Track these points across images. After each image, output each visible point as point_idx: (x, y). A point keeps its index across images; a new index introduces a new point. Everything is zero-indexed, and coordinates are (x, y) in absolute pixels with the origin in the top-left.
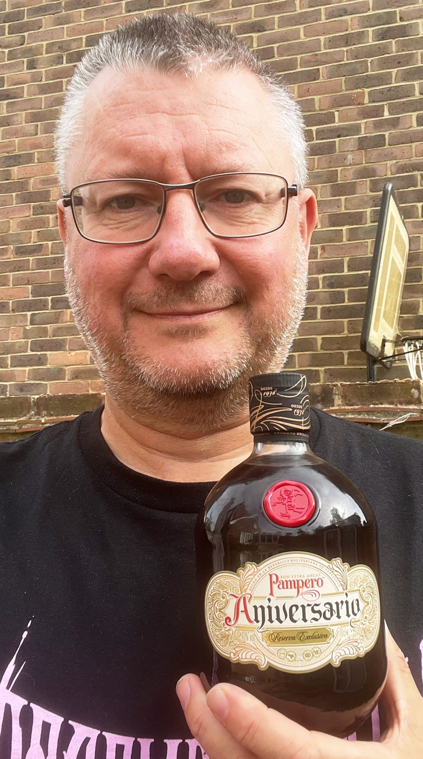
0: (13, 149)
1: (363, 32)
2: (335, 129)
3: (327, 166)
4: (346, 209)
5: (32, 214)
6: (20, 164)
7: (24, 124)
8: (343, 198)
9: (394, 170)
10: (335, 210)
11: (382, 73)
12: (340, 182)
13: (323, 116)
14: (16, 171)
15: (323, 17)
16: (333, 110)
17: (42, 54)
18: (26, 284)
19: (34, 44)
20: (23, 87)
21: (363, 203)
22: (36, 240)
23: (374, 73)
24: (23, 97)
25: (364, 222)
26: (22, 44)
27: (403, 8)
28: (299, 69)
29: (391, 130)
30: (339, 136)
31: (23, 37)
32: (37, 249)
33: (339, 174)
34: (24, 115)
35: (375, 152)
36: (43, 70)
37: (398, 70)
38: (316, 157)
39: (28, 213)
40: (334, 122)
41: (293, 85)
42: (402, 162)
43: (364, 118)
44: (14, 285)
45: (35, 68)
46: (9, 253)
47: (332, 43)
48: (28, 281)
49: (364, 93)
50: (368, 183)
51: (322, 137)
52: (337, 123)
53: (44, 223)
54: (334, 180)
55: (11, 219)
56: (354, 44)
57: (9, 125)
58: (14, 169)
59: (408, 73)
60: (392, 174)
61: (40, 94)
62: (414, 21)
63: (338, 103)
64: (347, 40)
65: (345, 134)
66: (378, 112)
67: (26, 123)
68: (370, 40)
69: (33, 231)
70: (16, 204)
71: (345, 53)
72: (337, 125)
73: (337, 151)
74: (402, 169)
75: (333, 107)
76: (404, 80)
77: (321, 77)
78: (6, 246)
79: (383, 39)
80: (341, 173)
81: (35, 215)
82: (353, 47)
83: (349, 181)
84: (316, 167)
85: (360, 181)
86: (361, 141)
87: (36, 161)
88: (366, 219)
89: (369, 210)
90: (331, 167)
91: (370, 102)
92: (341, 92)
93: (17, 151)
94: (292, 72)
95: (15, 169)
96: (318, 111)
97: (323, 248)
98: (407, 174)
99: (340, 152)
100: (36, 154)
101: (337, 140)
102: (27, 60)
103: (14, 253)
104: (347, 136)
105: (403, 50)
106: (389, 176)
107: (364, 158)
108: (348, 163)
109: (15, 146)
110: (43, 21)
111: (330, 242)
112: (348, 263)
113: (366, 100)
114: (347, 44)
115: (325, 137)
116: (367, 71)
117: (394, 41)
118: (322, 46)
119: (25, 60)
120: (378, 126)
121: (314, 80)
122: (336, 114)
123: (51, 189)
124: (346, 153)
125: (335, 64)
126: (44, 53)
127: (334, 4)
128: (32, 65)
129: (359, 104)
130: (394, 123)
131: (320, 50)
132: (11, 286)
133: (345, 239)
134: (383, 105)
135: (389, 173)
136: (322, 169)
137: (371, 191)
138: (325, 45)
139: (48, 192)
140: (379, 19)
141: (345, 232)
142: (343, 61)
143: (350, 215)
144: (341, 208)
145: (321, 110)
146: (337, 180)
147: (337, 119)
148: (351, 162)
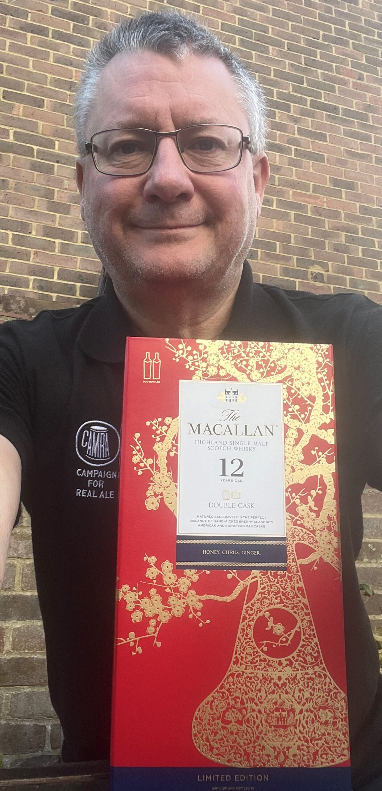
2: (54, 155)
3: (45, 184)
4: (60, 225)
8: (58, 215)
10: (49, 224)
13: (45, 140)
15: (51, 59)
16: (54, 139)
21: (75, 224)
25: (75, 240)
28: (25, 93)
30: (58, 162)
33: (56, 194)
38: (36, 173)
40: (54, 148)
41: (19, 104)
47: (57, 83)
51: (42, 157)
52: (56, 150)
54: (51, 197)
63: (59, 134)
65: (63, 161)
71: (69, 96)
72: (56, 152)
73: (56, 174)
75: (54, 136)
77: (45, 108)
80: (57, 193)
83: (63, 202)
84: (35, 181)
85: (73, 205)
88: (77, 239)
89: (80, 232)
90: (48, 186)
92: (62, 126)
94: (19, 92)
96: (40, 134)
97: (36, 253)
99: (58, 175)
101: (56, 164)
104: (65, 164)
108: (64, 187)
111: (44, 249)
112: (58, 272)
114: (70, 89)
115: (45, 158)
118: (48, 82)
121: (39, 107)
122: (57, 143)
124: (62, 178)
125: (59, 101)
127: (61, 52)
131: (46, 85)
133: (57, 250)
136: (40, 184)
138: (51, 82)
141: (57, 245)
142: (66, 101)
143: (63, 231)
144: (56, 222)
145: (43, 134)
146: (53, 198)
147: (57, 147)
148: (67, 187)
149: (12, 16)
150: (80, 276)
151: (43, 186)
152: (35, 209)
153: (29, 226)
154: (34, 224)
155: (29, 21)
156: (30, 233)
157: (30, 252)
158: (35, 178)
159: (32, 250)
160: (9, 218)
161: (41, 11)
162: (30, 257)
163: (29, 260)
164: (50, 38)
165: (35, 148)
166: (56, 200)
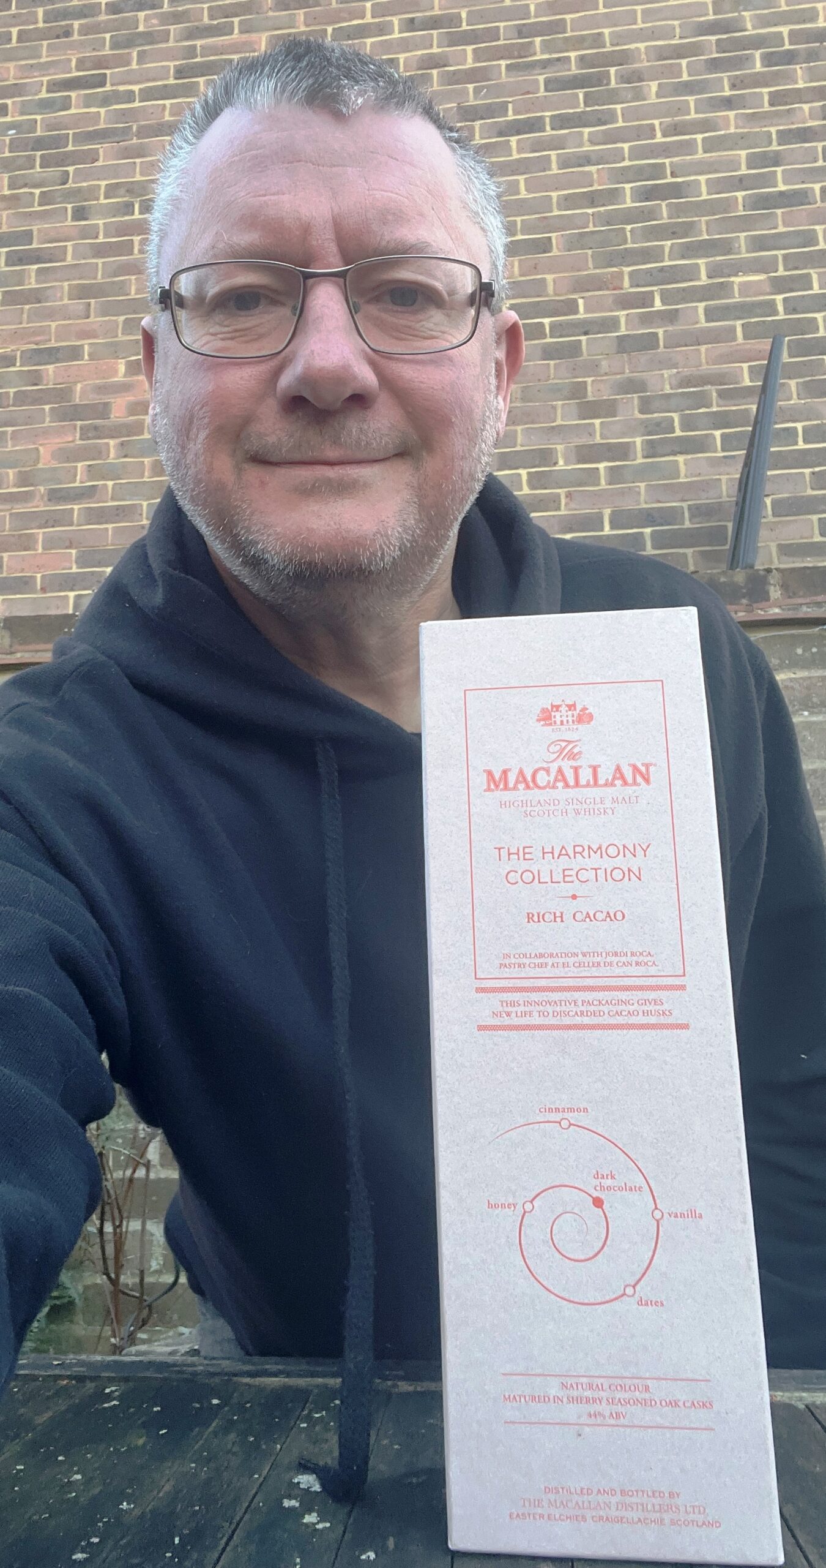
0: (47, 337)
1: (616, 189)
2: (578, 323)
3: (570, 376)
4: (602, 438)
5: (78, 438)
6: (58, 361)
7: (66, 301)
8: (597, 422)
9: (674, 382)
10: (584, 440)
11: (647, 247)
12: (590, 399)
13: (559, 304)
14: (51, 372)
15: (554, 165)
16: (576, 296)
17: (98, 199)
18: (67, 548)
19: (85, 184)
20: (66, 246)
21: (631, 429)
22: (85, 478)
23: (635, 245)
24: (64, 260)
25: (631, 457)
26: (64, 184)
27: (675, 159)
29: (665, 326)
30: (586, 333)
31: (67, 173)
32: (88, 493)
33: (589, 388)
34: (66, 288)
35: (644, 358)
36: (101, 222)
37: (672, 244)
38: (552, 363)
39: (73, 438)
40: (576, 312)
42: (686, 371)
43: (624, 309)
44: (44, 548)
45: (86, 219)
46: (38, 497)
47: (568, 202)
48: (71, 543)
49: (621, 273)
50: (636, 402)
51: (558, 334)
52: (582, 315)
53: (99, 453)
54: (582, 395)
55: (41, 445)
56: (603, 205)
57: (39, 302)
58: (47, 370)
59: (688, 248)
60: (671, 388)
61: (93, 257)
62: (692, 178)
63: (582, 285)
64: (592, 199)
65: (596, 330)
66: (646, 300)
67: (69, 299)
68: (628, 200)
69: (80, 465)
70: (50, 422)
71: (591, 217)
73: (585, 353)
74: (687, 382)
75: (575, 291)
76: (683, 257)
77: (555, 250)
78: (32, 488)
79: (647, 199)
80: (592, 386)
81: (84, 440)
82: (602, 209)
83: (604, 398)
84: (552, 376)
85: (623, 399)
86: (621, 339)
87: (86, 357)
88: (635, 453)
89: (638, 440)
90: (575, 377)
91: (631, 286)
92: (586, 270)
93: (53, 342)
95: (51, 368)
96: (552, 296)
97: (569, 495)
98: (695, 389)
99: (589, 355)
100: (86, 347)
101: (583, 338)
102: (73, 207)
103: (46, 499)
104: (597, 334)
105: (679, 217)
106: (668, 390)
107: (627, 366)
108: (603, 372)
109: (50, 333)
110: (101, 151)
111: (580, 485)
112: (610, 517)
113: (626, 283)
114: (593, 204)
115: (564, 333)
116: (626, 242)
117: (664, 204)
118: (555, 205)
119: (69, 206)
120: (647, 319)
121: (545, 252)
122: (581, 302)
123: (113, 400)
124: (598, 357)
125: (576, 231)
126: (102, 197)
127: (570, 148)
128: (80, 214)
129: (614, 289)
130: (670, 317)
131: (551, 212)
132: (40, 550)
133: (603, 482)
134: (652, 292)
135: (668, 387)
136: (561, 379)
137: (641, 412)
138: (558, 204)
139: (106, 405)
140: (638, 173)
141: (602, 472)
142: (588, 227)
143: (609, 447)
144: (595, 436)
145: (556, 294)
146: (585, 396)
147: (581, 309)
148: (607, 371)
149: (482, 118)
150: (649, 515)
151: (567, 381)
152: (559, 422)
153: (551, 453)
154: (560, 448)
155: (511, 116)
156: (555, 464)
157: (559, 495)
158: (552, 371)
159: (562, 492)
160: (518, 448)
161: (528, 93)
162: (560, 504)
163: (558, 509)
164: (549, 132)
165: (546, 321)
166: (590, 397)
